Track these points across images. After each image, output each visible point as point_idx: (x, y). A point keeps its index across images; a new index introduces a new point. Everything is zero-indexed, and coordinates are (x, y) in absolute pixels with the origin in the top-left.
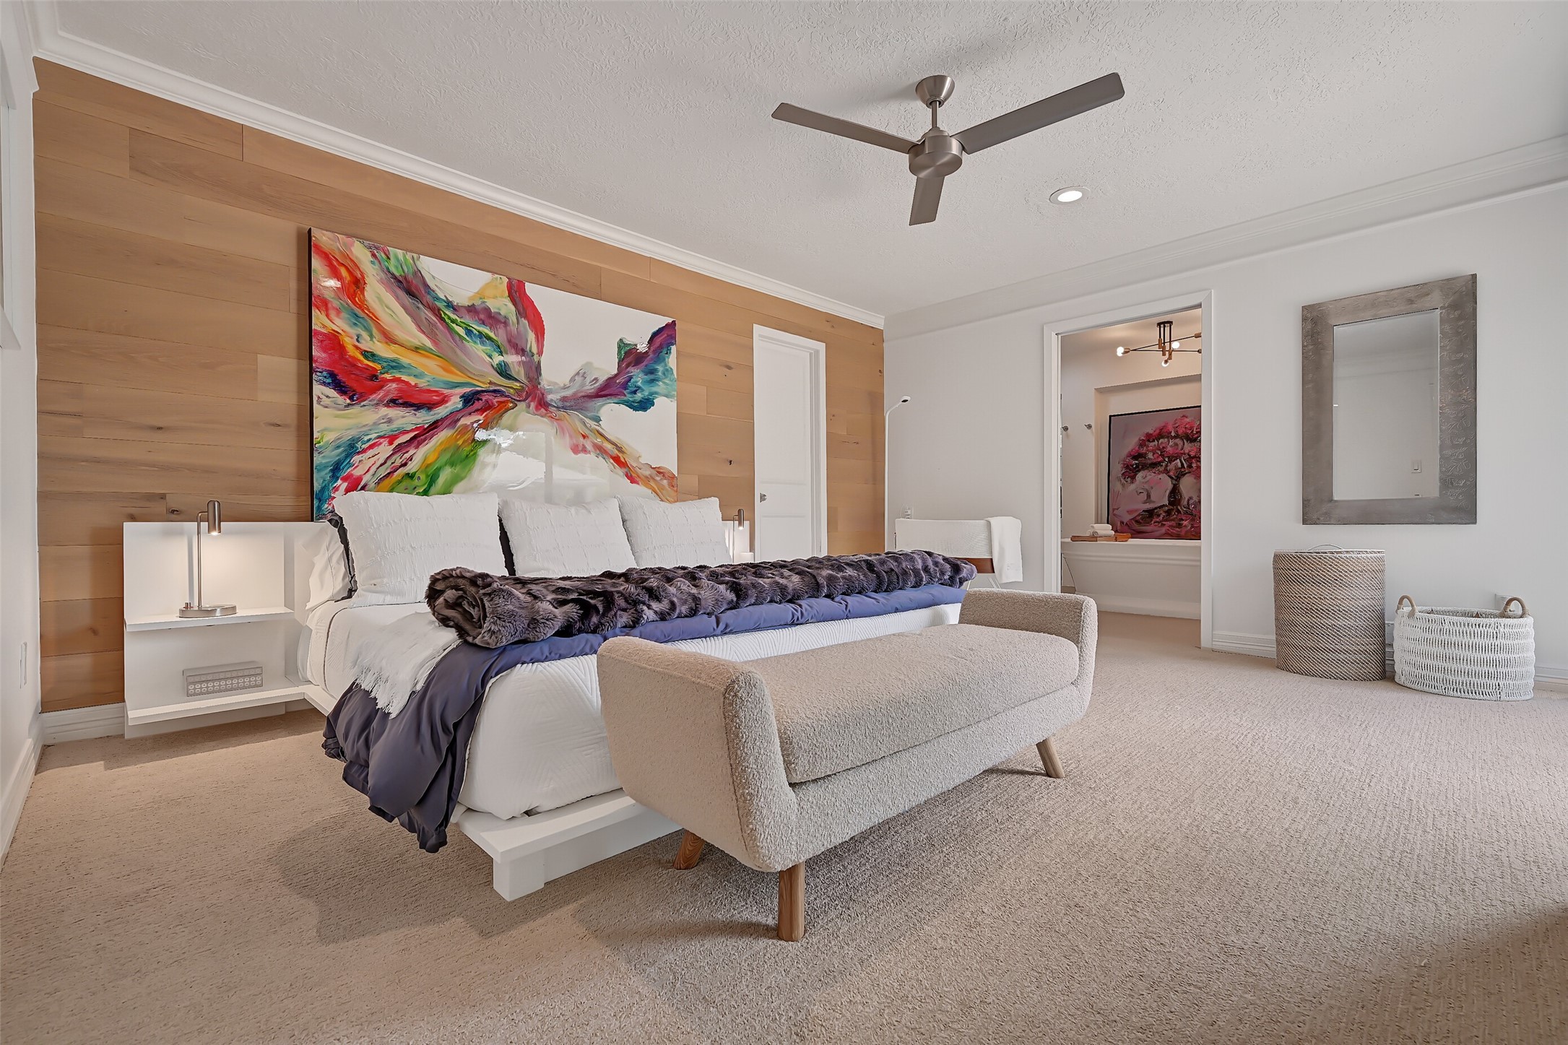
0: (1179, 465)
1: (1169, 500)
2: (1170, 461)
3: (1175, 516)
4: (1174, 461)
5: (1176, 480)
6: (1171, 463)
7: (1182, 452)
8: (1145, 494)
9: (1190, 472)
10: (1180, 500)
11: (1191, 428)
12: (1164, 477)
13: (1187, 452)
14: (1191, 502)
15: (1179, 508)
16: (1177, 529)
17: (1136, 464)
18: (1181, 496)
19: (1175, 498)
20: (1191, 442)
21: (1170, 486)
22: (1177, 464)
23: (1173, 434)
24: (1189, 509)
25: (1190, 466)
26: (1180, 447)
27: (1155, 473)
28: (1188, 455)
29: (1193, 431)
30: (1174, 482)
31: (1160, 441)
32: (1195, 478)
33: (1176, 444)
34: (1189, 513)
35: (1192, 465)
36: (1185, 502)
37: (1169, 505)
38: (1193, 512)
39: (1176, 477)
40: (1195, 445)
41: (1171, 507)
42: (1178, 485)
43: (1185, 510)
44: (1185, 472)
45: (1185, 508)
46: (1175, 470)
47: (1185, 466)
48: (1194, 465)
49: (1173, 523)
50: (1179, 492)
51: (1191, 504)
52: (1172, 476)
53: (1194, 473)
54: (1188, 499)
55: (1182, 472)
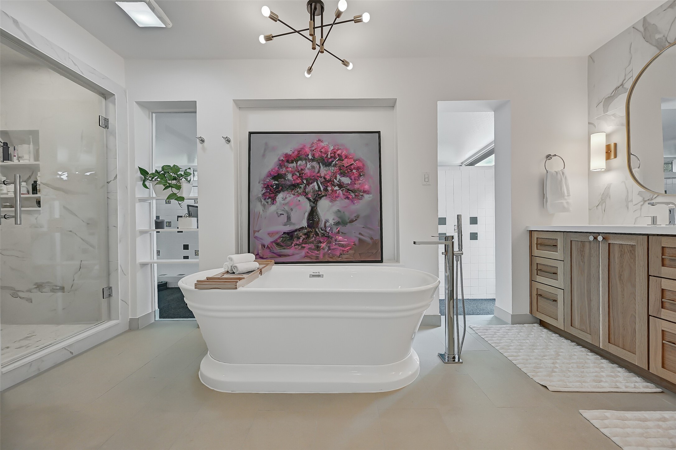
0: (316, 187)
1: (308, 223)
2: (308, 184)
3: (313, 239)
4: (311, 183)
5: (314, 203)
6: (309, 185)
7: (318, 175)
8: (286, 215)
9: (326, 195)
10: (318, 223)
11: (326, 153)
12: (302, 199)
13: (322, 175)
14: (328, 224)
15: (317, 230)
16: (316, 252)
17: (276, 184)
18: (319, 219)
19: (313, 220)
20: (326, 166)
21: (309, 209)
22: (314, 186)
23: (310, 157)
24: (326, 231)
25: (326, 190)
26: (317, 170)
27: (294, 195)
28: (324, 178)
29: (328, 155)
30: (313, 205)
31: (299, 162)
32: (331, 201)
33: (313, 167)
34: (326, 235)
35: (328, 189)
36: (322, 225)
37: (308, 228)
38: (329, 234)
39: (313, 200)
40: (329, 169)
41: (310, 230)
42: (315, 208)
43: (323, 232)
44: (322, 195)
45: (322, 230)
46: (313, 192)
47: (322, 189)
48: (329, 189)
49: (312, 246)
50: (317, 215)
51: (328, 227)
52: (310, 199)
53: (330, 196)
54: (325, 222)
55: (319, 195)
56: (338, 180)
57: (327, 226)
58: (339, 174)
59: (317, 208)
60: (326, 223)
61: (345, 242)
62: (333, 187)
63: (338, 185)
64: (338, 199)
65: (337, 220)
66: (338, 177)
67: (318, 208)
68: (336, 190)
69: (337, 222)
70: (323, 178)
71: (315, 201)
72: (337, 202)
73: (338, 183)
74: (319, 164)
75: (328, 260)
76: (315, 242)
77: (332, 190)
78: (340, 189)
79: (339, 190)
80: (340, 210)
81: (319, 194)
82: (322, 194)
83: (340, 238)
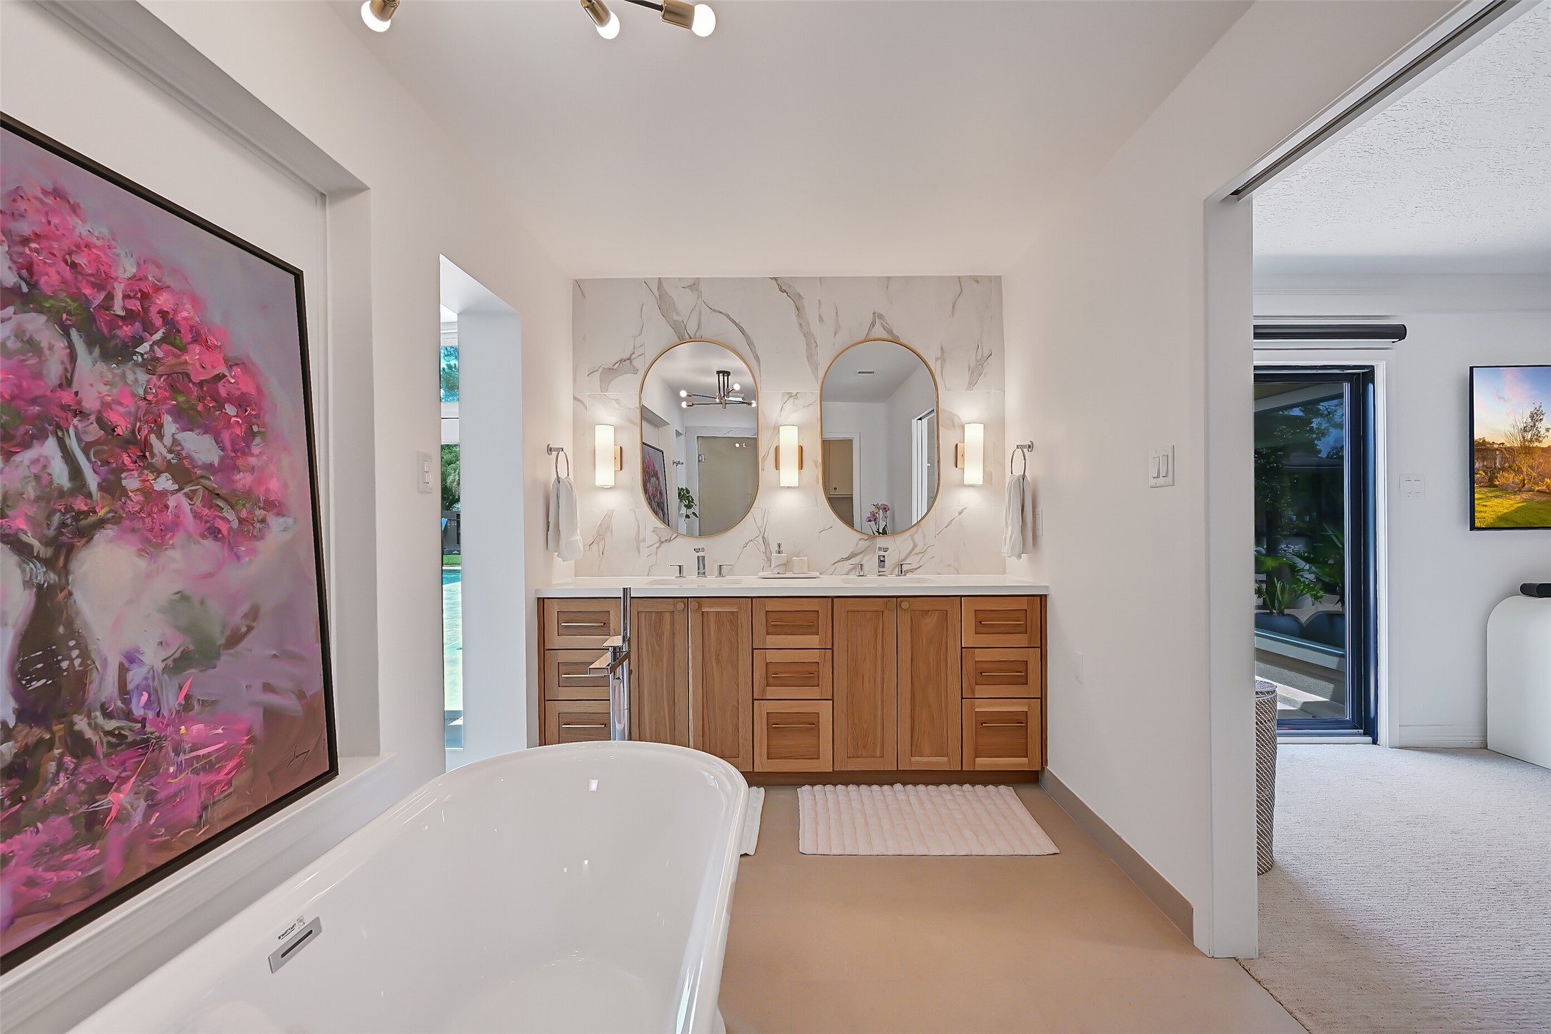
0: (61, 472)
1: (19, 691)
3: (63, 781)
4: (26, 445)
5: (48, 563)
7: (66, 397)
9: (116, 520)
10: (81, 680)
11: (103, 282)
13: (90, 403)
14: (135, 676)
15: (81, 723)
16: (85, 853)
18: (85, 655)
19: (52, 669)
20: (107, 356)
21: (20, 602)
24: (128, 715)
25: (112, 488)
26: (54, 370)
28: (101, 422)
29: (110, 297)
30: (42, 575)
32: (142, 552)
34: (130, 739)
35: (124, 483)
36: (105, 687)
37: (20, 726)
38: (148, 729)
39: (47, 543)
40: (124, 376)
41: (38, 733)
42: (61, 596)
43: (111, 725)
44: (92, 519)
45: (108, 715)
46: (38, 499)
47: (92, 481)
48: (131, 483)
49: (59, 826)
50: (73, 633)
51: (138, 687)
52: (24, 538)
53: (138, 524)
54: (121, 665)
55: (79, 515)
56: (168, 440)
57: (130, 687)
58: (169, 412)
59: (70, 594)
60: (128, 670)
61: (218, 738)
62: (151, 477)
63: (169, 468)
64: (179, 538)
65: (178, 644)
66: (170, 427)
67: (78, 596)
68: (164, 494)
69: (177, 655)
70: (93, 418)
71: (56, 556)
72: (170, 553)
73: (170, 456)
74: (67, 335)
75: (149, 865)
76: (72, 800)
77: (147, 492)
78: (180, 489)
79: (178, 491)
80: (187, 593)
81: (80, 513)
82: (95, 512)
83: (197, 728)
